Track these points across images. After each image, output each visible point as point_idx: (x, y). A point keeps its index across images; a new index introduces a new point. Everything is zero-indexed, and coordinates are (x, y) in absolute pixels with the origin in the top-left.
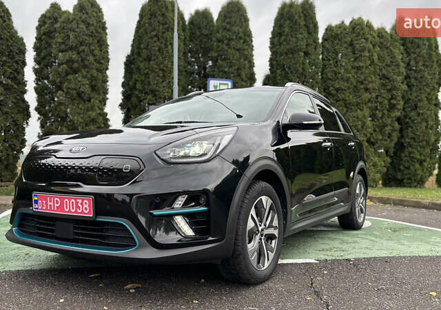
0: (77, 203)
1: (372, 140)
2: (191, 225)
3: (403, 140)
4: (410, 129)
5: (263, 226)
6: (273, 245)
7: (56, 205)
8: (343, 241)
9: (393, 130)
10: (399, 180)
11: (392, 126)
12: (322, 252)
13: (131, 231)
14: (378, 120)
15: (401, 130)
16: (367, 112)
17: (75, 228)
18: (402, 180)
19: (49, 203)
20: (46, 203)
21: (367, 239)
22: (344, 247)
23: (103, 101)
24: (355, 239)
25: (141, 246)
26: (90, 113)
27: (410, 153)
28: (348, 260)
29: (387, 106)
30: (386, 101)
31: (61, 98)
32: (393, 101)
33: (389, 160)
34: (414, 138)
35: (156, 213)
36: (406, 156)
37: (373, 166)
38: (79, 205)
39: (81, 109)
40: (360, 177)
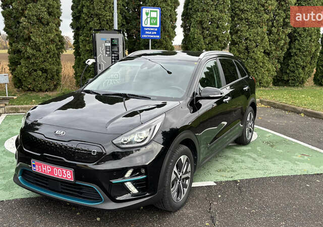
0: (63, 172)
1: (267, 51)
2: (136, 186)
3: (291, 51)
4: (297, 42)
5: (181, 174)
6: (187, 183)
7: (48, 171)
8: (235, 159)
9: (285, 44)
10: (285, 80)
11: (284, 41)
12: (219, 173)
13: (99, 192)
14: (273, 34)
15: (290, 43)
16: (265, 29)
17: (62, 185)
18: (288, 80)
19: (43, 169)
20: (41, 168)
21: (251, 157)
22: (235, 166)
23: (59, 25)
24: (243, 158)
25: (105, 201)
26: (49, 34)
27: (295, 60)
28: (236, 182)
29: (282, 24)
30: (282, 20)
31: (24, 23)
32: (287, 20)
33: (279, 66)
34: (300, 49)
35: (114, 181)
36: (292, 63)
37: (267, 71)
38: (64, 173)
39: (41, 31)
40: (251, 108)
